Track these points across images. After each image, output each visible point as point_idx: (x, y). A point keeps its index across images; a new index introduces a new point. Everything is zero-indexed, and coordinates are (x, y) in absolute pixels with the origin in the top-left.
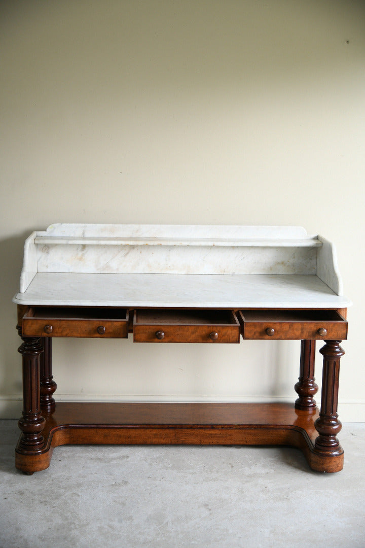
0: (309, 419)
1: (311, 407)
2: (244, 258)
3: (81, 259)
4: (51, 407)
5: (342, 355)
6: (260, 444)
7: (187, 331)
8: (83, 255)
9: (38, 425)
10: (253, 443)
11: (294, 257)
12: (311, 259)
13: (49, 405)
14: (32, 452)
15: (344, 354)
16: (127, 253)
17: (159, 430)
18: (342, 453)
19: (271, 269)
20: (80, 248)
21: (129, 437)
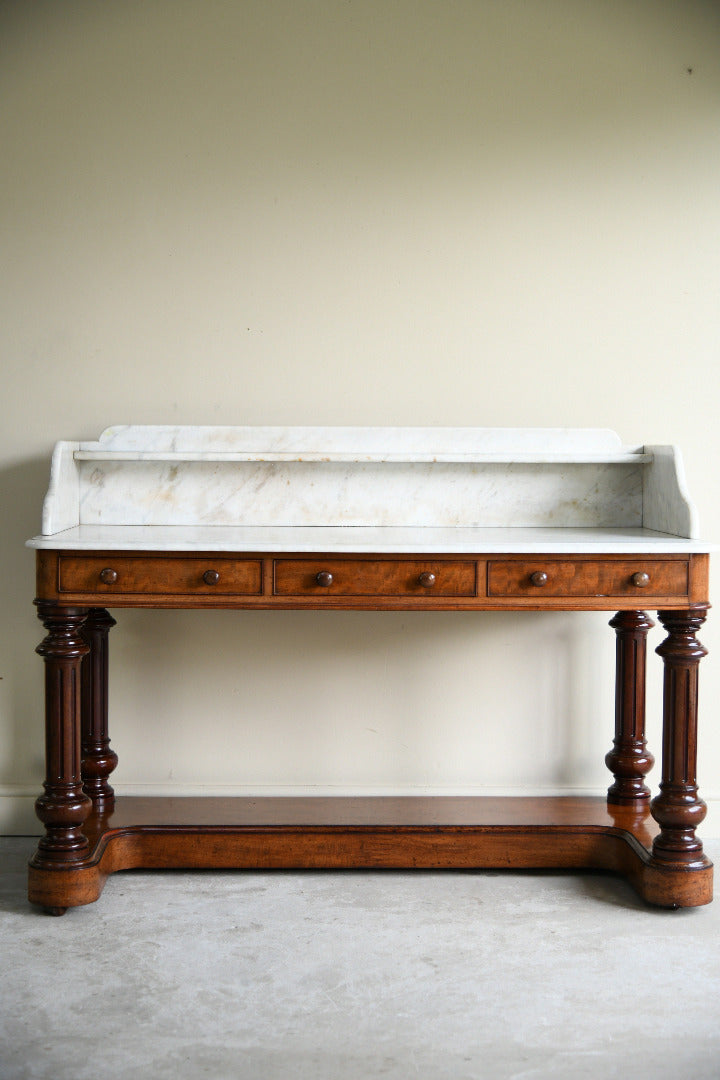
0: (636, 825)
1: (640, 797)
2: (496, 493)
3: (168, 497)
4: (105, 802)
5: (702, 655)
6: (538, 866)
7: (376, 573)
8: (172, 488)
9: (75, 808)
10: (523, 864)
11: (597, 491)
12: (630, 494)
13: (102, 797)
14: (60, 865)
15: (705, 653)
16: (262, 484)
17: (328, 837)
18: (708, 867)
19: (551, 515)
20: (166, 475)
21: (266, 852)
